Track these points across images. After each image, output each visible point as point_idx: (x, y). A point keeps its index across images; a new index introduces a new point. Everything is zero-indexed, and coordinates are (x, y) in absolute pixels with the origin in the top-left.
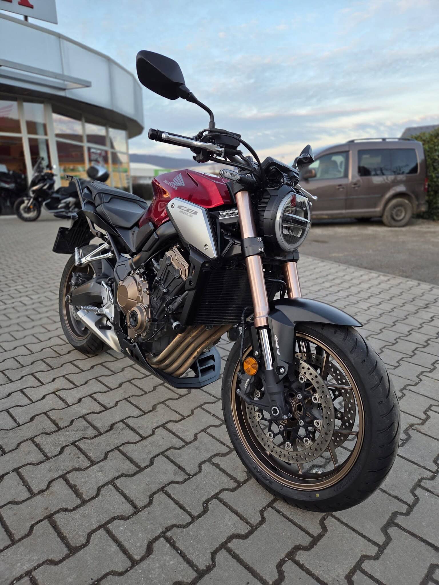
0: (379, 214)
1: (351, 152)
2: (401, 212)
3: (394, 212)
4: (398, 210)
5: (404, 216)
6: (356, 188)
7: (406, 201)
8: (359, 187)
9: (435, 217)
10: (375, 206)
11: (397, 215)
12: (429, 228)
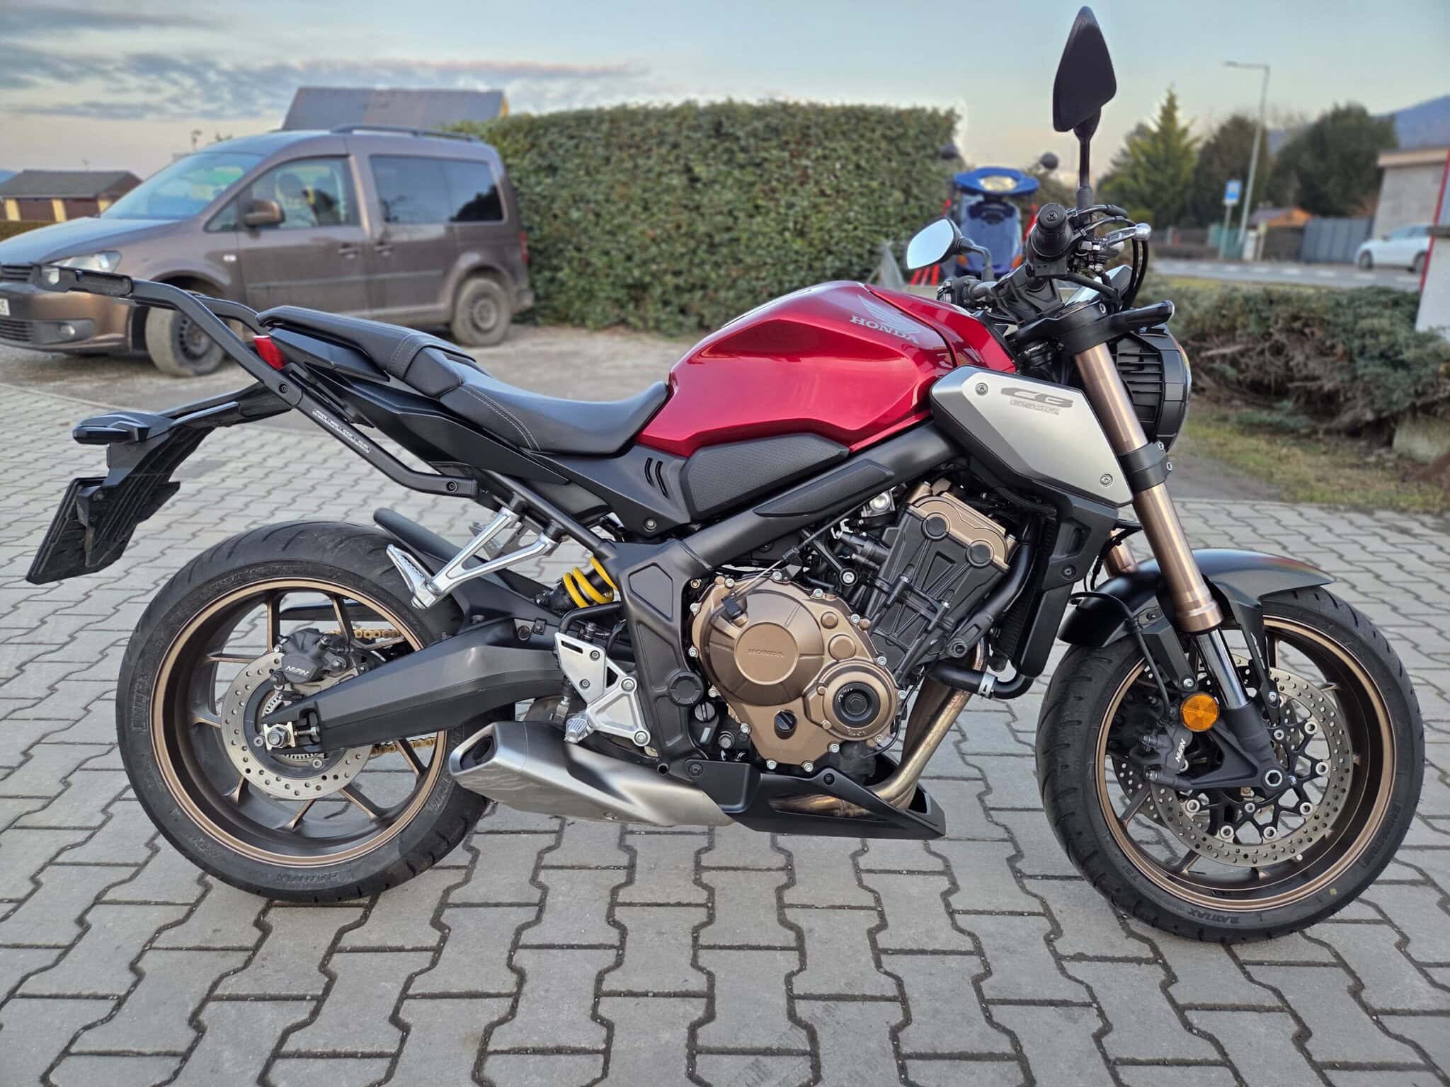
0: (444, 318)
1: (352, 159)
2: (489, 311)
3: (476, 310)
4: (484, 306)
5: (496, 318)
6: (386, 254)
7: (495, 286)
8: (391, 250)
9: (539, 320)
10: (433, 298)
11: (482, 319)
12: (550, 344)
